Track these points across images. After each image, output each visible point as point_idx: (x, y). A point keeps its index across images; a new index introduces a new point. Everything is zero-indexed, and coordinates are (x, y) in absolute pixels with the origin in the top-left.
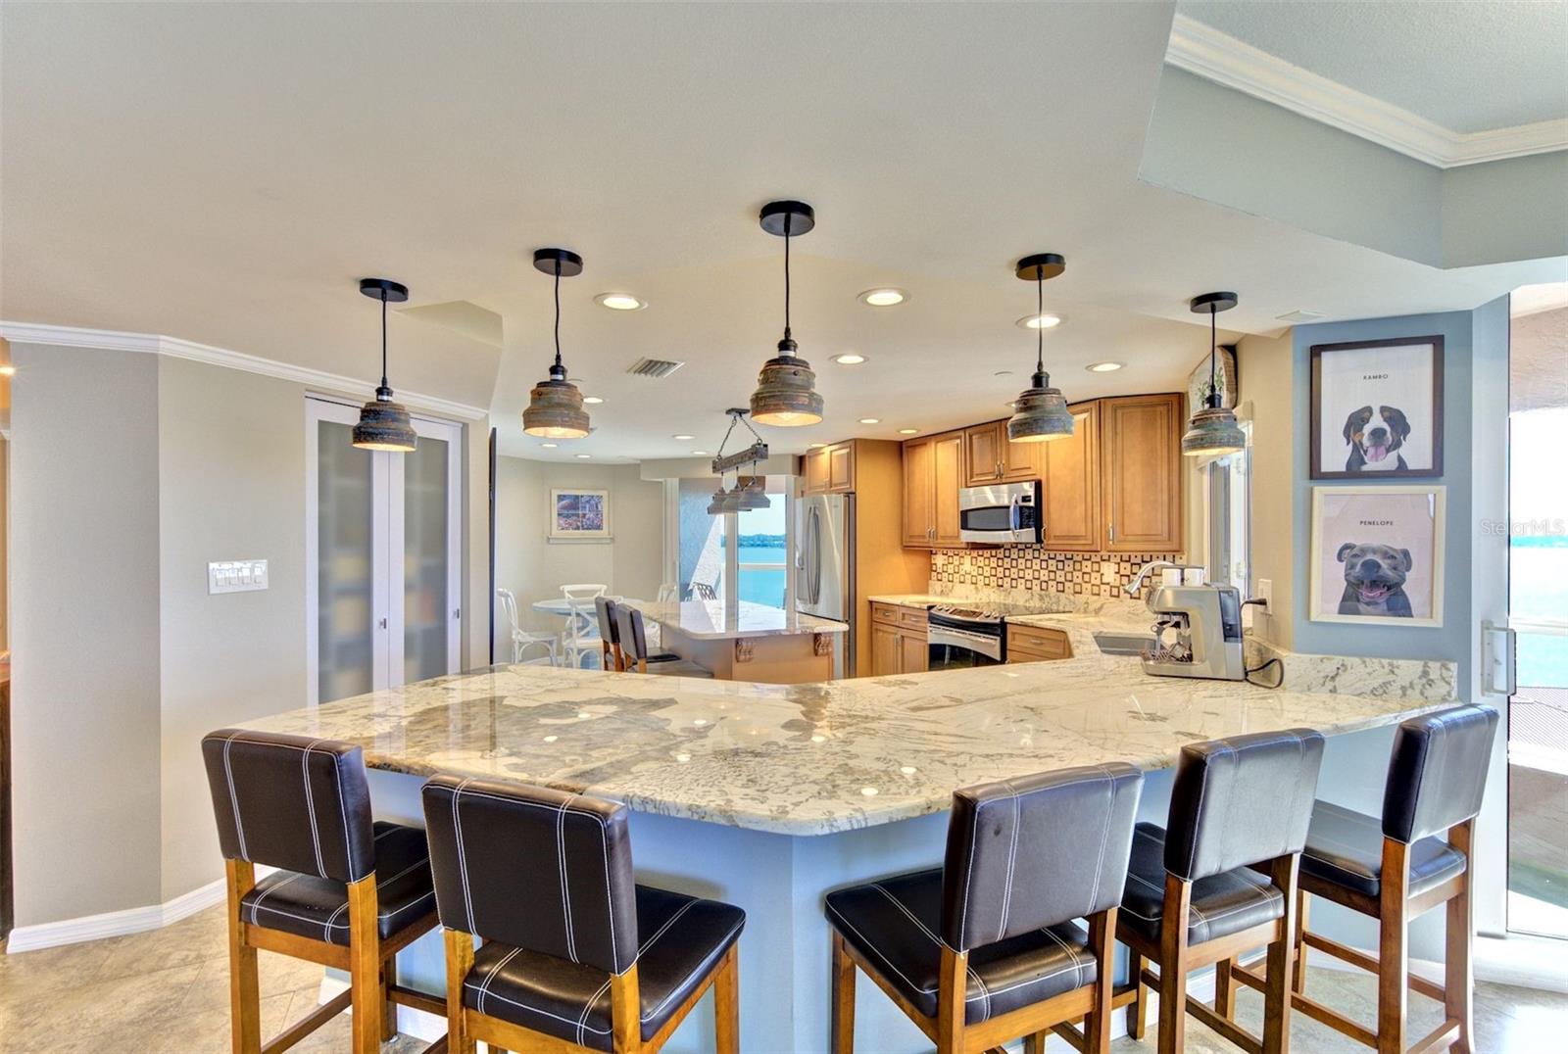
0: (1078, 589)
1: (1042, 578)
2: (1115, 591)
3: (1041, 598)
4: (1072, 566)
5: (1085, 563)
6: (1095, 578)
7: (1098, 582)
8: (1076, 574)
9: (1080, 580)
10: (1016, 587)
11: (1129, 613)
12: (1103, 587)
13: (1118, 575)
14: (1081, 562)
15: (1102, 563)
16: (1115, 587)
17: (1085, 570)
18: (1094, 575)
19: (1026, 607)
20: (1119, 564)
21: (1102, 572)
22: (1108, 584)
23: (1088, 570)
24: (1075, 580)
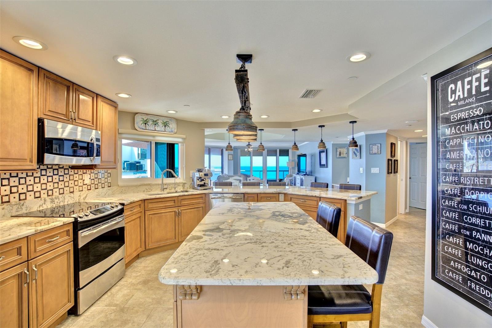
0: (72, 190)
1: (49, 188)
2: (89, 188)
3: (52, 201)
4: (68, 178)
5: (75, 175)
6: (80, 183)
7: (82, 184)
8: (70, 182)
9: (73, 185)
10: (26, 199)
11: (97, 195)
12: (84, 186)
13: (90, 179)
14: (73, 175)
15: (83, 175)
16: (89, 185)
17: (75, 179)
18: (80, 181)
19: (40, 211)
20: (90, 174)
21: (83, 179)
22: (86, 184)
23: (77, 179)
24: (70, 185)
